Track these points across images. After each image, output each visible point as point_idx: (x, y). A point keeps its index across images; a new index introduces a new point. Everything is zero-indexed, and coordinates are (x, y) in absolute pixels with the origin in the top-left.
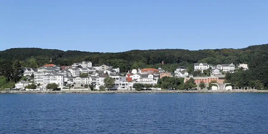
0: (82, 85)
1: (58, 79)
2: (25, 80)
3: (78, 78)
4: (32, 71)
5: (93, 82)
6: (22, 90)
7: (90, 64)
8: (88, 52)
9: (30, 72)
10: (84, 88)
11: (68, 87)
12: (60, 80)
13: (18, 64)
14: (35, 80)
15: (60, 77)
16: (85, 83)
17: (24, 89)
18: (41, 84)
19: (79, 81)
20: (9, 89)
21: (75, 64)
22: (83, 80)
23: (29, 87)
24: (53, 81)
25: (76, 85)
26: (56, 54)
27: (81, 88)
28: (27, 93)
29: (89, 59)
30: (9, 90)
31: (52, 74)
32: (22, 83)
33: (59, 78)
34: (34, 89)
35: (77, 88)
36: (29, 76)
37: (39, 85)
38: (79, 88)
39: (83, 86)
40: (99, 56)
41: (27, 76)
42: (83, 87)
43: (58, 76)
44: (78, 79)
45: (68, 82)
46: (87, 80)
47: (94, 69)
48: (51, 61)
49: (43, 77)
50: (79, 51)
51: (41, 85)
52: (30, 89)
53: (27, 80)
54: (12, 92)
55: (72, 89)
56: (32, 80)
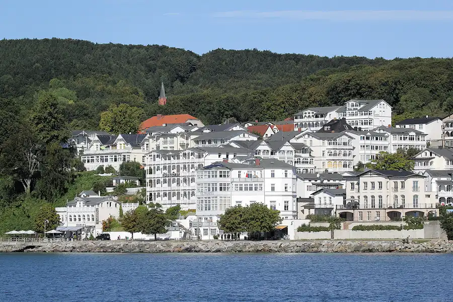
0: (394, 216)
1: (268, 188)
2: (99, 188)
3: (372, 179)
4: (121, 146)
5: (442, 199)
6: (92, 238)
7: (382, 113)
8: (311, 57)
9: (110, 150)
10: (405, 228)
11: (327, 225)
12: (279, 188)
13: (50, 114)
14: (148, 188)
15: (279, 172)
16: (409, 204)
17: (99, 230)
18: (184, 208)
19: (376, 192)
20: (30, 232)
21: (309, 112)
22: (396, 188)
23: (130, 223)
24: (244, 192)
25: (365, 213)
26: (161, 67)
27: (389, 228)
28: (124, 250)
29: (347, 89)
30: (27, 235)
31: (236, 161)
32: (88, 202)
33: (273, 181)
34: (156, 231)
35: (369, 228)
36: (110, 169)
37: (175, 212)
38: (381, 228)
39: (399, 220)
40: (396, 74)
41: (101, 169)
42: (398, 224)
43: (268, 172)
44: (370, 185)
45: (316, 197)
46: (415, 187)
47: (419, 134)
48: (162, 101)
49: (192, 172)
50: (267, 54)
51: (184, 213)
52: (138, 235)
53: (110, 190)
54: (46, 244)
55: (346, 233)
56: (132, 191)
